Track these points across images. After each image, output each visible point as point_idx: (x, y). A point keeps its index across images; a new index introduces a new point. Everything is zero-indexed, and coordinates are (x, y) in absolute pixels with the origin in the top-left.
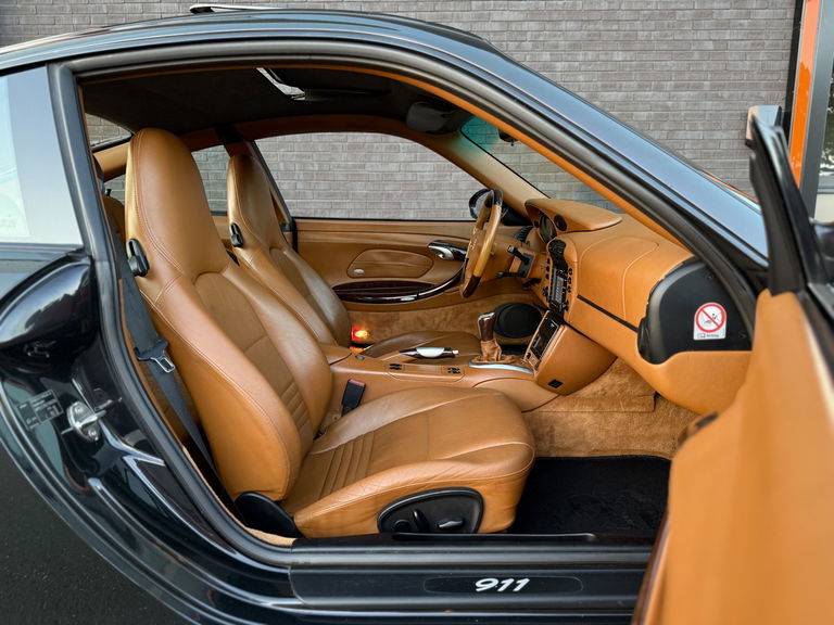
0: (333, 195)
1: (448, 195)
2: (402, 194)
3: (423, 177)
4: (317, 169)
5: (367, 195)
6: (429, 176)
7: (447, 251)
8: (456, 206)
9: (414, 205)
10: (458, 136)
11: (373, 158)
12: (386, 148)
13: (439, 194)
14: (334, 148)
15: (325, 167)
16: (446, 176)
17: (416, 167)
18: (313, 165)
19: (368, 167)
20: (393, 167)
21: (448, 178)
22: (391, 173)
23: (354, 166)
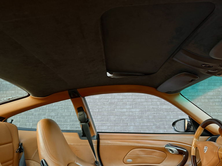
0: (103, 121)
1: (145, 120)
2: (128, 120)
3: (135, 114)
4: (97, 111)
5: (115, 120)
6: (138, 113)
7: (174, 149)
8: (149, 124)
9: (133, 124)
10: (178, 94)
11: (118, 107)
12: (122, 104)
13: (142, 120)
14: (104, 104)
15: (100, 110)
16: (144, 113)
17: (134, 110)
18: (96, 110)
19: (116, 110)
20: (125, 110)
21: (145, 114)
22: (124, 112)
23: (111, 110)
